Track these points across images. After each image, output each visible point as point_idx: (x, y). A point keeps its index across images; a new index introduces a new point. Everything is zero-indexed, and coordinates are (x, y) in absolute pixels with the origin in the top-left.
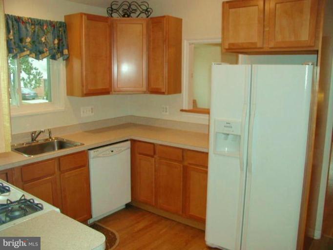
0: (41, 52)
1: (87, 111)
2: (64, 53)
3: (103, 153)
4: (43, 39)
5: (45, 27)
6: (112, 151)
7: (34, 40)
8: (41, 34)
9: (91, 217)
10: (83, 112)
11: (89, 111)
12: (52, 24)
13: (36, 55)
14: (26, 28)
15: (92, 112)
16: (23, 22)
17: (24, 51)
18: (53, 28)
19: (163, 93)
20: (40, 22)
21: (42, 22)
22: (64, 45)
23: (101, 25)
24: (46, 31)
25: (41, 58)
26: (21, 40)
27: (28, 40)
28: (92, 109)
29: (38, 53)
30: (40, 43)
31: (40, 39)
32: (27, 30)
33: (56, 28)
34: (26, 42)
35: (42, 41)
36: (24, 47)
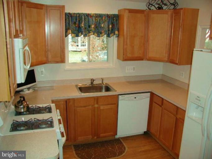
0: (101, 33)
1: (130, 69)
2: (115, 33)
3: (129, 98)
4: (102, 25)
5: (104, 18)
6: (135, 98)
7: (96, 26)
8: (101, 22)
9: (116, 134)
10: (128, 69)
11: (132, 69)
12: (108, 16)
13: (98, 34)
14: (92, 19)
15: (134, 70)
16: (91, 16)
17: (90, 33)
18: (109, 18)
19: (177, 64)
20: (101, 15)
21: (102, 15)
22: (115, 29)
23: (139, 15)
24: (104, 20)
25: (101, 36)
26: (89, 26)
27: (93, 26)
28: (134, 68)
29: (99, 33)
30: (101, 27)
31: (101, 25)
32: (93, 21)
33: (111, 18)
34: (91, 28)
35: (102, 26)
36: (90, 31)
